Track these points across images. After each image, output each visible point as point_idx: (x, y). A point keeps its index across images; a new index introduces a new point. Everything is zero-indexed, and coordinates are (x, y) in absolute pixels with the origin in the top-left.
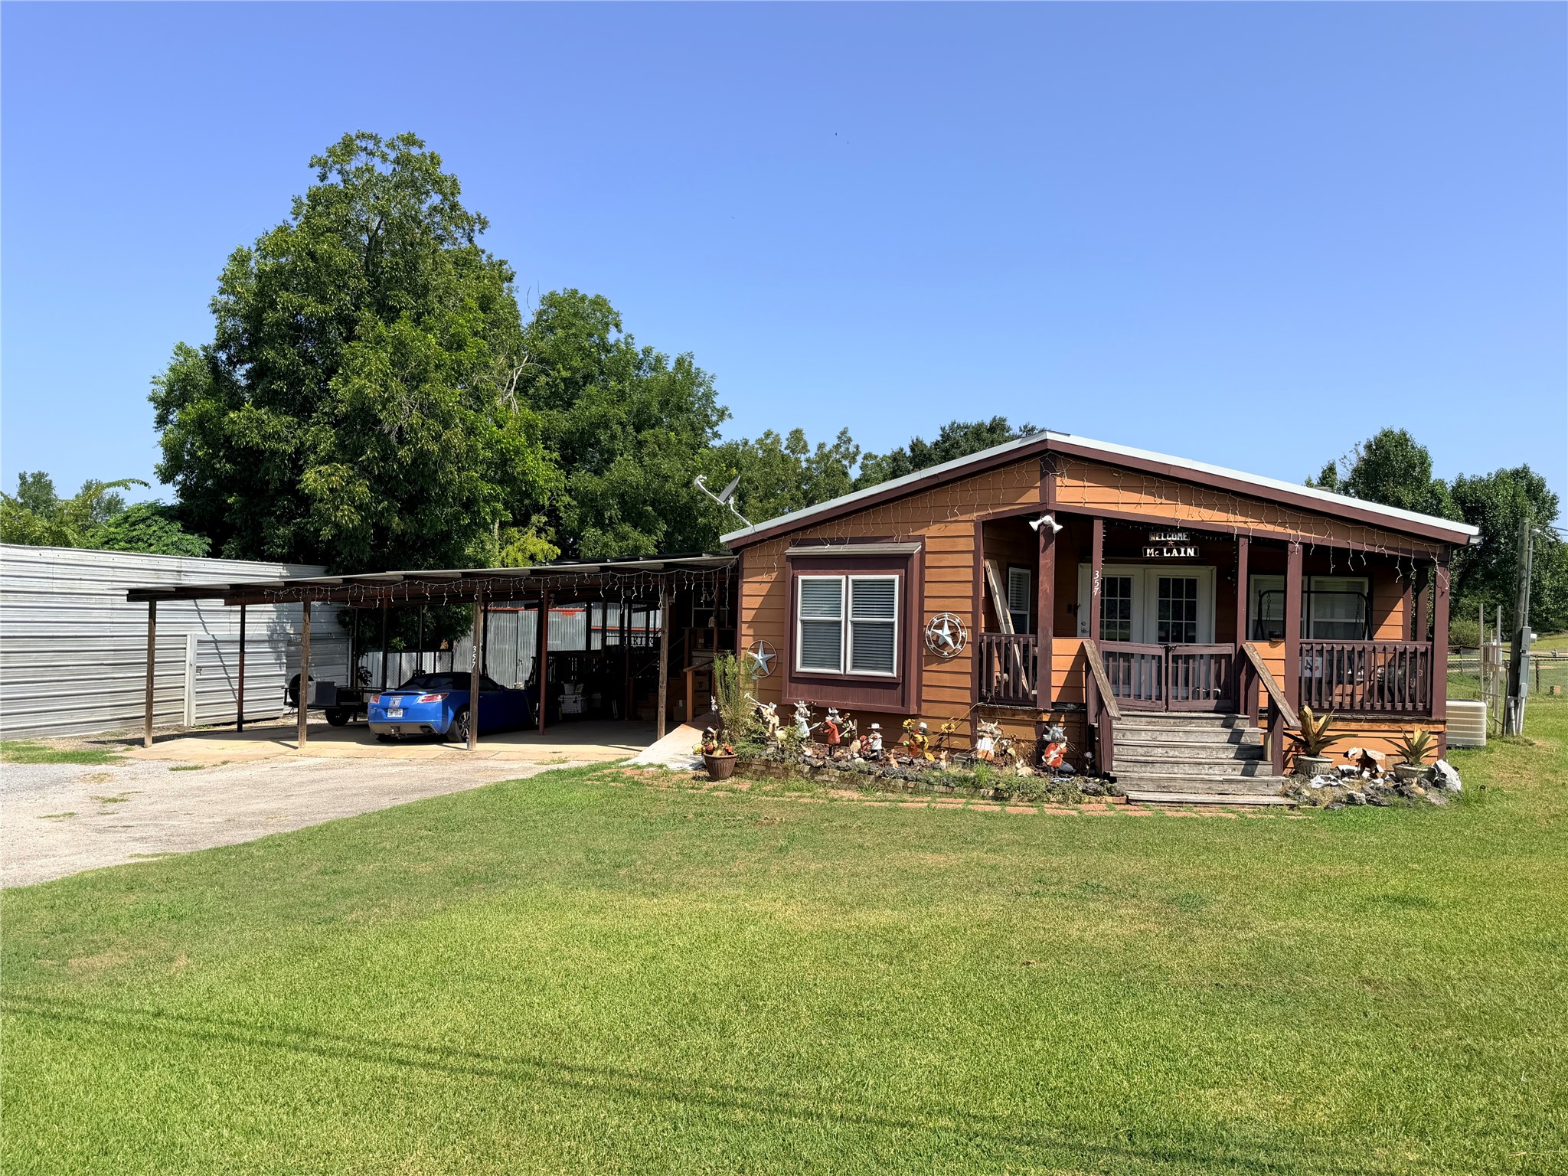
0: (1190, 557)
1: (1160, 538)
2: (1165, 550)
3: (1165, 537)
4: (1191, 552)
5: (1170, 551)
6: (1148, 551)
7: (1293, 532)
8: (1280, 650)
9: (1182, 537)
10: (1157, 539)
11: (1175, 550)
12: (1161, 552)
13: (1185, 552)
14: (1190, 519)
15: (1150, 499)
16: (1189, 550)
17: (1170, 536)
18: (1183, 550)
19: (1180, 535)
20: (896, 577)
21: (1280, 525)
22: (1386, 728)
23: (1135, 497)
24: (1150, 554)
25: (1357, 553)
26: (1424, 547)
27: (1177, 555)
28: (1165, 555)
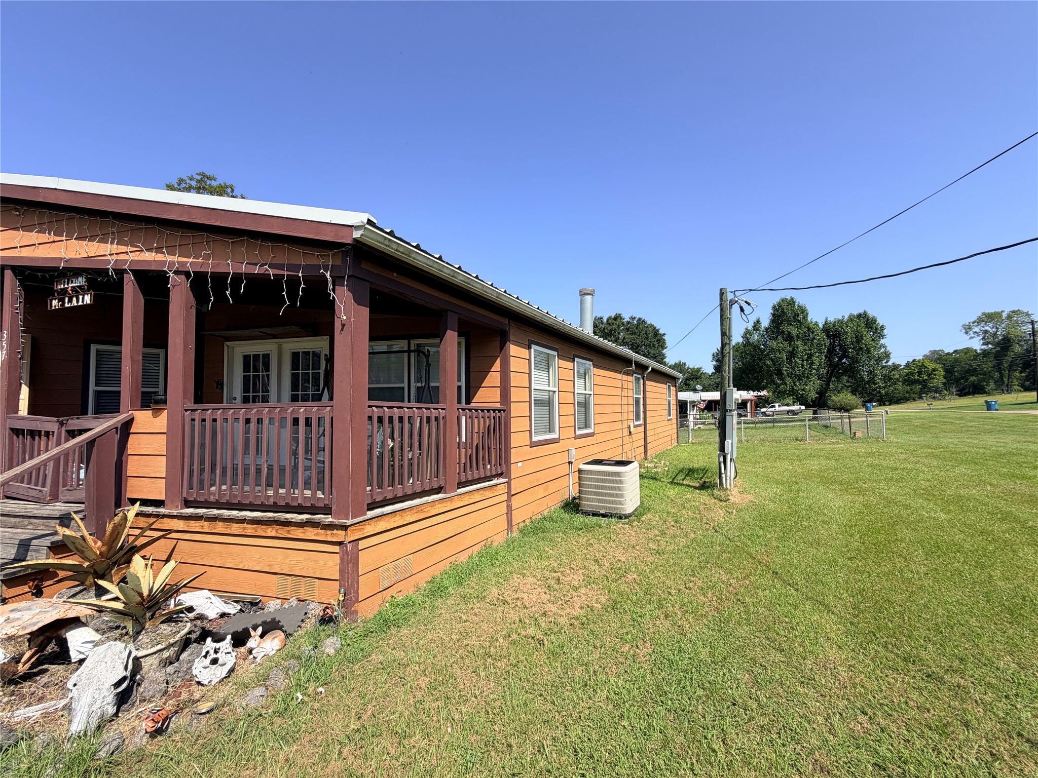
0: (87, 305)
1: (64, 285)
2: (67, 300)
3: (68, 285)
4: (87, 299)
5: (70, 301)
6: (54, 301)
7: (170, 258)
8: (161, 422)
9: (81, 281)
10: (62, 286)
11: (74, 299)
12: (63, 304)
13: (83, 301)
14: (78, 256)
15: (45, 237)
16: (86, 297)
17: (72, 282)
18: (81, 297)
19: (80, 279)
21: (158, 250)
23: (34, 237)
24: (55, 306)
25: (237, 278)
26: (314, 258)
27: (76, 304)
28: (66, 305)
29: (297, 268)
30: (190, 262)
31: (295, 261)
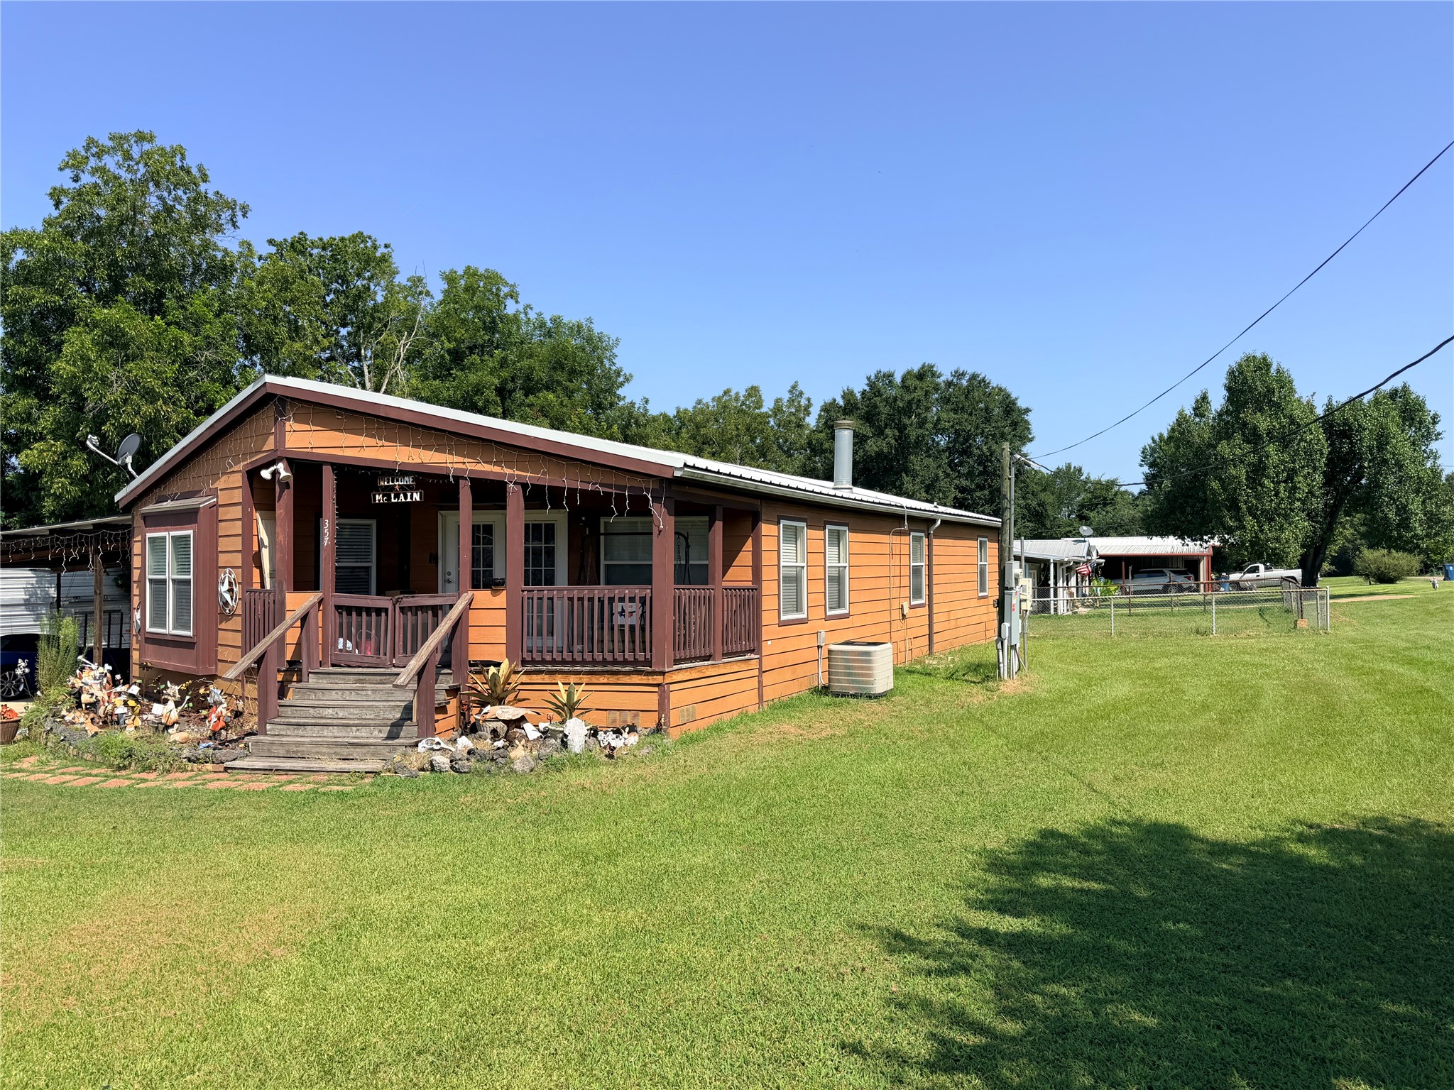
0: (416, 502)
1: (388, 482)
2: (393, 495)
3: (393, 482)
4: (417, 497)
5: (397, 496)
6: (377, 496)
7: (508, 471)
8: (501, 599)
9: (408, 481)
10: (386, 483)
11: (402, 495)
12: (389, 498)
13: (412, 498)
14: (411, 461)
15: (372, 441)
16: (415, 495)
17: (397, 481)
18: (409, 494)
19: (406, 478)
20: (190, 532)
21: (496, 464)
22: (605, 681)
23: (358, 440)
24: (379, 500)
25: (572, 491)
26: (638, 483)
27: (403, 500)
28: (393, 500)
29: (623, 488)
30: (529, 476)
31: (621, 483)
